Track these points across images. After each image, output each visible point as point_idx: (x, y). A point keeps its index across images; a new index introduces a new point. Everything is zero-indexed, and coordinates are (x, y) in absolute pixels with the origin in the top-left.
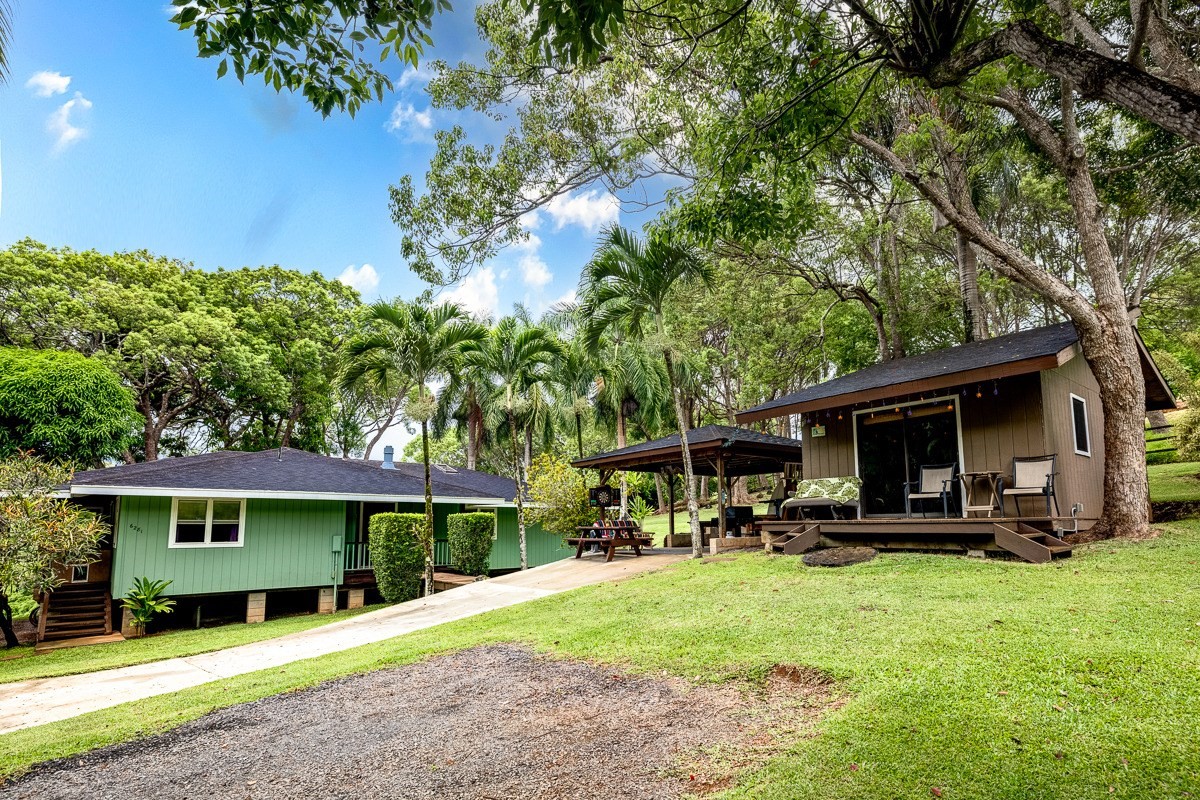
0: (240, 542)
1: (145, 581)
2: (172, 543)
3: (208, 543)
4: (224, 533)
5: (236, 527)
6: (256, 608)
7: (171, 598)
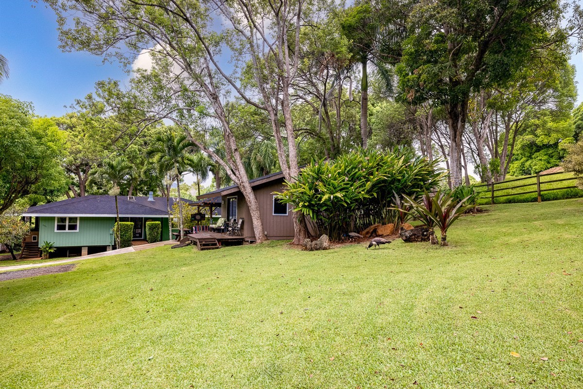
0: (78, 231)
1: (47, 242)
2: (56, 231)
3: (67, 230)
4: (73, 227)
5: (76, 225)
6: (84, 251)
7: (55, 247)
